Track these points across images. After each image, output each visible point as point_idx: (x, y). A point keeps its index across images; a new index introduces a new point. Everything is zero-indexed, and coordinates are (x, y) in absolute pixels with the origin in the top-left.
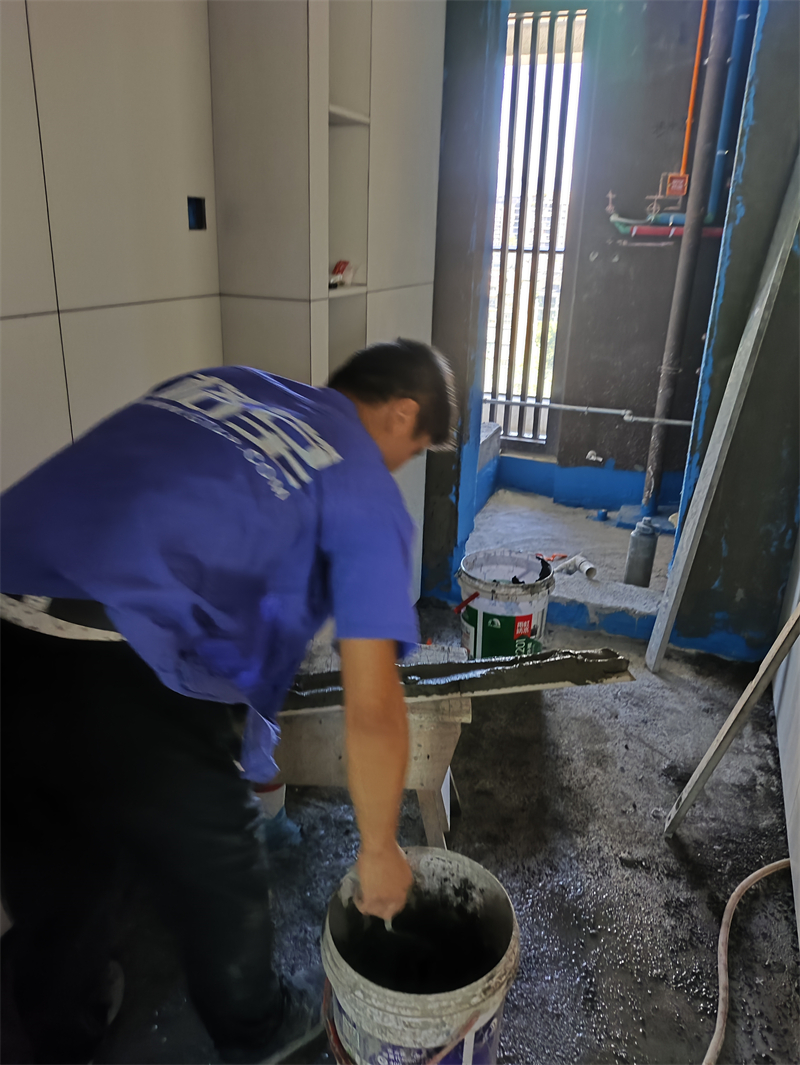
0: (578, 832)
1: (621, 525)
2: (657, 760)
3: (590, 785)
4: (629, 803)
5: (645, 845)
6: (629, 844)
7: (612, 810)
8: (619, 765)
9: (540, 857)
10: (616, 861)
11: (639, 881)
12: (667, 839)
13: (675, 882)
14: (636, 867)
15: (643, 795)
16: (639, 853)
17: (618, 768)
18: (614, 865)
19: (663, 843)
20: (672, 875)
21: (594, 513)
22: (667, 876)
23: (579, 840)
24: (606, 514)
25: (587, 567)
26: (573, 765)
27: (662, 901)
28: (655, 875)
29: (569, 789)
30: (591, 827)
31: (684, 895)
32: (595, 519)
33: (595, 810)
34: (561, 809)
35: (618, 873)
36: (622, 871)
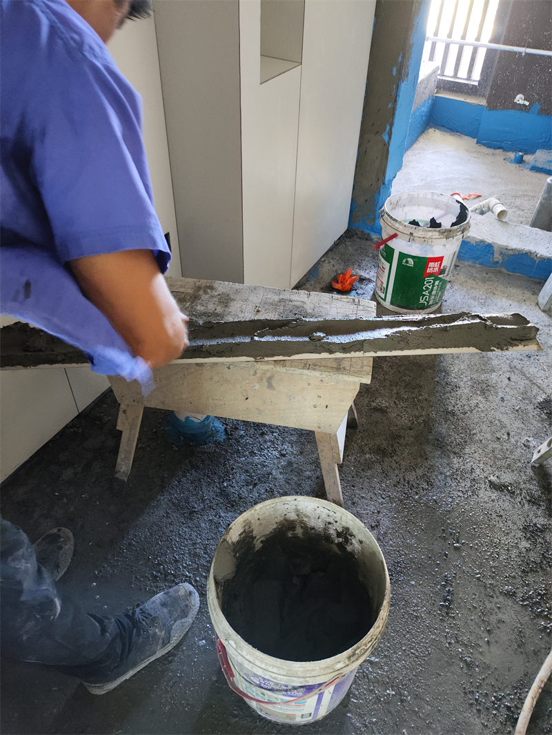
0: (455, 453)
1: (535, 169)
2: (534, 393)
3: (471, 411)
4: (503, 431)
5: (513, 471)
6: (499, 468)
7: (488, 436)
8: (501, 395)
9: (420, 472)
10: (485, 483)
11: (504, 503)
12: (533, 467)
13: (535, 507)
14: (503, 490)
15: (518, 424)
16: (507, 478)
17: (499, 397)
18: (483, 486)
19: (530, 472)
20: (533, 501)
21: (512, 155)
22: (529, 501)
23: (455, 460)
24: (523, 156)
25: (499, 209)
26: (459, 393)
27: (520, 524)
28: (519, 499)
29: (453, 414)
30: (467, 450)
31: (541, 521)
32: (511, 162)
33: (474, 434)
34: (444, 431)
35: (486, 494)
36: (489, 493)
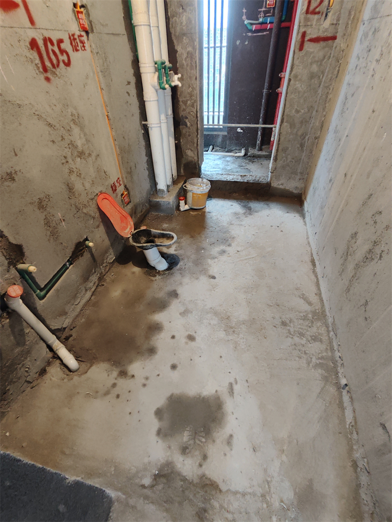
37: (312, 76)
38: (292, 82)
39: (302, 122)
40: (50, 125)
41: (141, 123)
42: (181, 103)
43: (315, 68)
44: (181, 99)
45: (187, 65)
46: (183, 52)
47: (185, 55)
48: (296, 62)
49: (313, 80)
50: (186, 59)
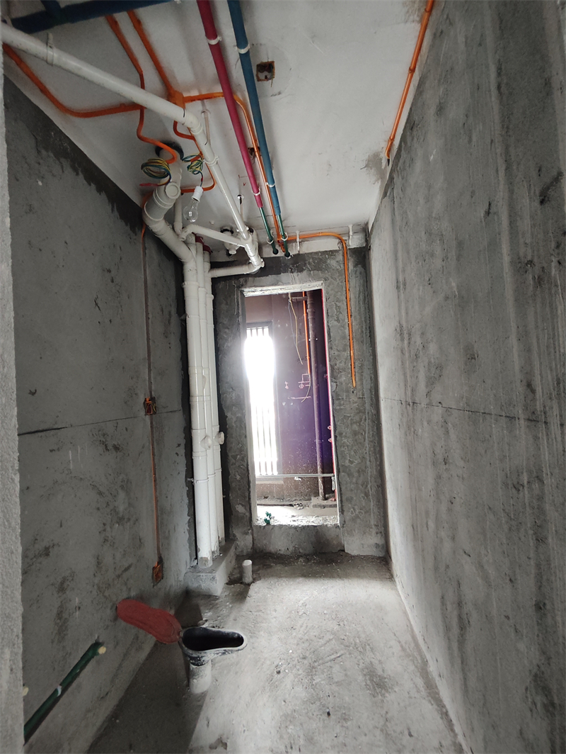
37: (355, 433)
38: (338, 438)
39: (359, 472)
40: (100, 493)
41: (186, 480)
42: (230, 457)
43: (355, 427)
44: (230, 454)
45: (237, 427)
46: (233, 417)
47: (234, 420)
48: (338, 424)
49: (357, 437)
50: (235, 422)
